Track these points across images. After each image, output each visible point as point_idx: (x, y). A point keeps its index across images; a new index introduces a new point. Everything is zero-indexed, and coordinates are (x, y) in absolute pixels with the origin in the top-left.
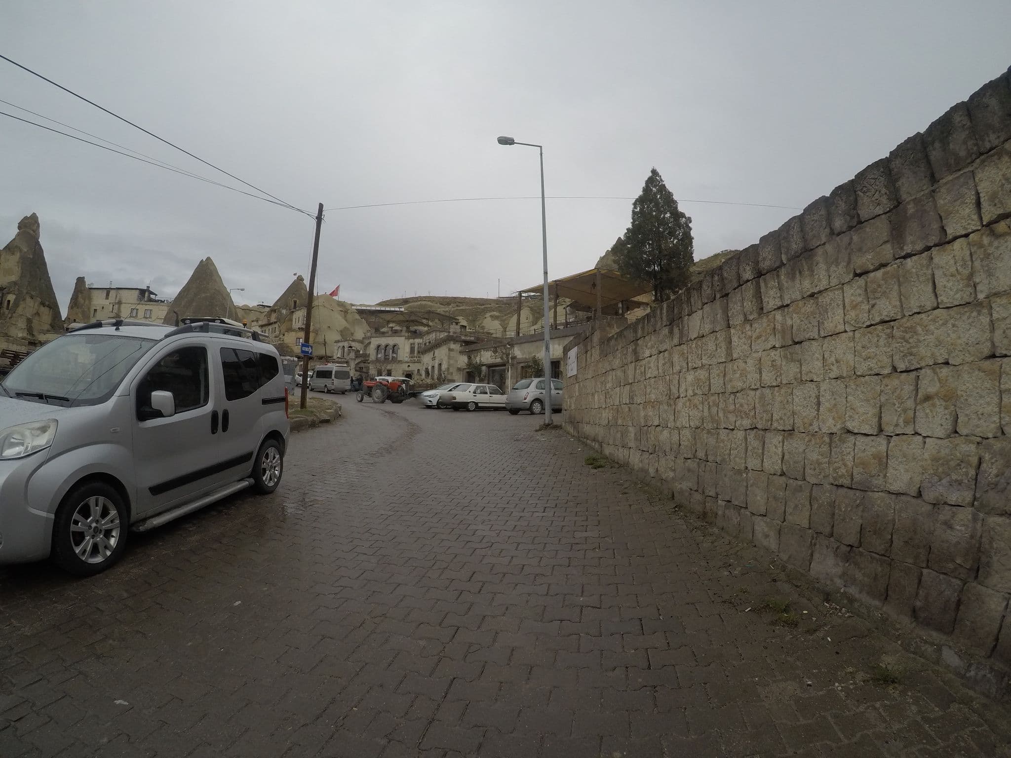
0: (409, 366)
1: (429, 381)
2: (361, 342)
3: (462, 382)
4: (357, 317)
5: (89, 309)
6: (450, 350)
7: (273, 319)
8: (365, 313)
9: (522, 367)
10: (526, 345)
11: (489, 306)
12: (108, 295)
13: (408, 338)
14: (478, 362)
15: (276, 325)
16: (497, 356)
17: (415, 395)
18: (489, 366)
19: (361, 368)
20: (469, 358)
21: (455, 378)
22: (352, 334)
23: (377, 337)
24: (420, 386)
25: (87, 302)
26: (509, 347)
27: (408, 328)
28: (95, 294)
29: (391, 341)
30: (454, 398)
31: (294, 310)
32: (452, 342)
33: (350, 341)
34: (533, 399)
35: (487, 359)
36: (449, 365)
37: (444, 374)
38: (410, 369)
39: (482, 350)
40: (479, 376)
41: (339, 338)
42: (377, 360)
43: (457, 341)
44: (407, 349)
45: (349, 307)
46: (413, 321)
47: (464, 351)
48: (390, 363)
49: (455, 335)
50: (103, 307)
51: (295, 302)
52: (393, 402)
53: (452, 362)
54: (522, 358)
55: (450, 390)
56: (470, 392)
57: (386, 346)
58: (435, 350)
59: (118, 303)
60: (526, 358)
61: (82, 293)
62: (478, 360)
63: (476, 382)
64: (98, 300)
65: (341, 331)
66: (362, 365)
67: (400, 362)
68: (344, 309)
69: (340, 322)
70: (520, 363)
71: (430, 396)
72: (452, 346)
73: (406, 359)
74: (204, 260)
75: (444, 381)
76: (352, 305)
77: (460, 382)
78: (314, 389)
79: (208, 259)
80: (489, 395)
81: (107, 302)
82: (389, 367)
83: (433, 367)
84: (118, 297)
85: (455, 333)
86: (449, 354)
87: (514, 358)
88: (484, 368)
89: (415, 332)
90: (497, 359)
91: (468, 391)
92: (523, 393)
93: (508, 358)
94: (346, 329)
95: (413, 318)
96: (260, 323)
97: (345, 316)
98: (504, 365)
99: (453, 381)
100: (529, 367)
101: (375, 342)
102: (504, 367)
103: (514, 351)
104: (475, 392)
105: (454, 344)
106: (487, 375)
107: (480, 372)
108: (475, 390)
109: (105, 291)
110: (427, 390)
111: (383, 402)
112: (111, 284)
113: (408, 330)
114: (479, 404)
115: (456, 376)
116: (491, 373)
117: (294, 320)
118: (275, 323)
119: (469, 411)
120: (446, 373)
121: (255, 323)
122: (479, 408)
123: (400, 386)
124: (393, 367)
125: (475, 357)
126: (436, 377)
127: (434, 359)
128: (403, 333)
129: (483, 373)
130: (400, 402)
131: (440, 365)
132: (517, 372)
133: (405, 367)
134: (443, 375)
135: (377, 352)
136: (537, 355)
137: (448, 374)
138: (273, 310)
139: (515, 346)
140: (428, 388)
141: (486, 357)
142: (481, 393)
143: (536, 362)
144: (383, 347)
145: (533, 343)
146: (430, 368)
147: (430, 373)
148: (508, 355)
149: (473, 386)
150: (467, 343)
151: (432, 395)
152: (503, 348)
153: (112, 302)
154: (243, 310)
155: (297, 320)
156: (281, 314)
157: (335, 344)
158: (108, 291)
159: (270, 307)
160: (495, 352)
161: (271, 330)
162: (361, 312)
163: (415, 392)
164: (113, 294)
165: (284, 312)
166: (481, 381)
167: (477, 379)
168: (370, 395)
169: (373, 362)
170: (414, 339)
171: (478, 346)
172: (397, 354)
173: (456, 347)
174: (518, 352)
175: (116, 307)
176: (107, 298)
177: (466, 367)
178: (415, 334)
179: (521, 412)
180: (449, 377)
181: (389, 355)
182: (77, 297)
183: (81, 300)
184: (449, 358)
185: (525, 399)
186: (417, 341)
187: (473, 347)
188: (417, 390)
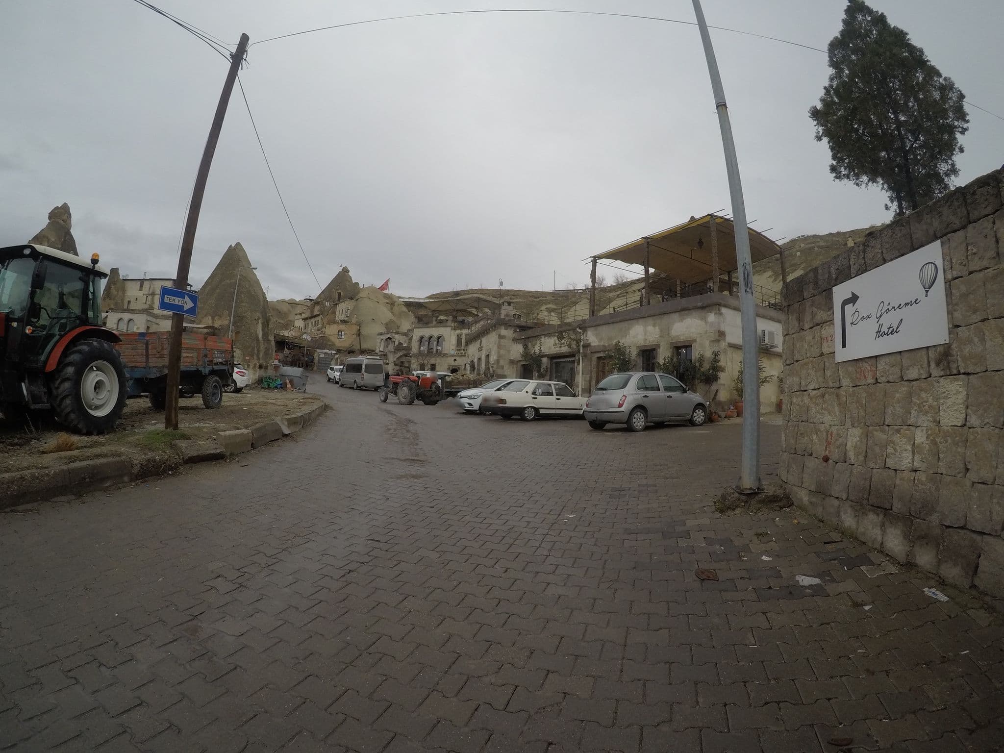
0: (455, 360)
1: (472, 377)
2: (405, 334)
3: (516, 378)
4: (405, 309)
5: (123, 300)
6: (501, 337)
7: (316, 312)
8: (412, 306)
9: (599, 358)
10: (605, 328)
11: (545, 299)
12: (141, 286)
13: (455, 329)
14: (537, 352)
15: (319, 318)
16: (563, 344)
17: (454, 394)
18: (552, 357)
19: (402, 362)
20: (526, 347)
21: (506, 373)
22: (398, 327)
23: (420, 328)
24: (460, 383)
25: (120, 293)
26: (580, 331)
27: (455, 317)
28: (129, 285)
29: (435, 332)
30: (503, 401)
31: (338, 302)
32: (503, 327)
33: (393, 334)
34: (633, 406)
35: (550, 348)
36: (499, 356)
37: (493, 367)
38: (456, 363)
39: (543, 337)
40: (539, 371)
41: (383, 330)
42: (420, 354)
43: (510, 326)
44: (454, 341)
45: (395, 300)
46: (461, 311)
47: (519, 338)
48: (433, 357)
49: (507, 319)
50: (137, 299)
51: (339, 294)
52: (426, 404)
53: (502, 352)
54: (598, 346)
55: (499, 389)
56: (527, 392)
57: (430, 338)
58: (482, 339)
59: (151, 294)
60: (604, 346)
61: (115, 284)
62: (537, 349)
63: (534, 378)
64: (133, 291)
65: (386, 324)
66: (404, 359)
67: (445, 355)
68: (391, 302)
69: (386, 314)
70: (595, 352)
71: (469, 397)
72: (503, 332)
73: (452, 352)
74: (233, 246)
75: (492, 376)
76: (400, 297)
77: (512, 378)
78: (344, 385)
79: (238, 244)
80: (555, 397)
81: (140, 294)
82: (432, 361)
83: (479, 359)
84: (151, 289)
85: (507, 315)
86: (499, 342)
87: (586, 346)
88: (545, 360)
89: (463, 322)
90: (562, 348)
91: (525, 390)
92: (615, 397)
93: (578, 346)
94: (391, 321)
95: (460, 307)
96: (304, 316)
97: (392, 309)
98: (574, 356)
99: (504, 377)
100: (611, 357)
101: (418, 333)
102: (573, 359)
103: (586, 336)
104: (534, 393)
105: (505, 329)
106: (549, 370)
107: (539, 365)
108: (535, 389)
109: (139, 283)
110: (469, 388)
111: (411, 403)
112: (145, 275)
113: (454, 321)
114: (540, 410)
115: (508, 370)
116: (554, 365)
117: (337, 313)
118: (317, 315)
119: (524, 419)
120: (495, 366)
121: (299, 316)
122: (540, 417)
123: (434, 382)
124: (437, 362)
125: (533, 346)
126: (482, 371)
127: (480, 349)
128: (449, 323)
129: (544, 367)
130: (434, 403)
131: (488, 356)
132: (591, 365)
133: (450, 361)
134: (491, 369)
135: (420, 344)
136: (622, 341)
137: (498, 368)
138: (316, 303)
139: (588, 329)
140: (471, 386)
141: (548, 345)
142: (543, 394)
143: (619, 351)
144: (426, 339)
145: (615, 324)
146: (476, 361)
147: (476, 366)
148: (578, 342)
149: (532, 384)
150: (523, 328)
151: (473, 396)
152: (571, 332)
153: (147, 293)
154: (289, 303)
155: (341, 312)
156: (324, 306)
157: (378, 337)
158: (142, 282)
159: (313, 300)
160: (561, 338)
161: (314, 323)
162: (408, 305)
163: (453, 390)
164: (146, 285)
165: (327, 304)
166: (541, 376)
167: (536, 374)
168: (396, 393)
169: (415, 356)
170: (461, 329)
171: (537, 331)
172: (442, 346)
173: (508, 333)
174: (592, 338)
175: (150, 298)
176: (141, 289)
177: (521, 359)
178: (462, 324)
179: (608, 426)
180: (499, 372)
181: (432, 348)
182: (110, 288)
183: (114, 292)
184: (499, 347)
185: (620, 406)
186: (465, 332)
187: (529, 333)
188: (455, 388)
